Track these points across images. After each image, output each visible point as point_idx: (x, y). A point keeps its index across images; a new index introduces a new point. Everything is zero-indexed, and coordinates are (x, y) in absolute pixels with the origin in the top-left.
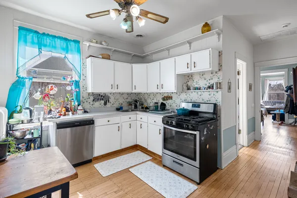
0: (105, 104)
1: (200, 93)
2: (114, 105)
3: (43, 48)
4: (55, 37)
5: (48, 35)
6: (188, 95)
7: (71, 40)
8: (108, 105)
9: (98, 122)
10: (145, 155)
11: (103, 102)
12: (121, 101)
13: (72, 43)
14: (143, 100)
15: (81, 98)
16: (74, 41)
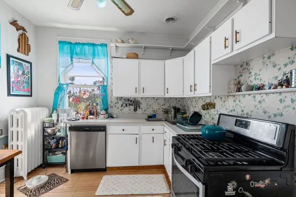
0: (135, 110)
1: (258, 98)
2: (146, 112)
3: (74, 56)
4: (84, 44)
5: (79, 43)
6: (237, 102)
7: (98, 45)
8: (139, 111)
9: (111, 130)
11: (132, 108)
12: (157, 108)
13: (100, 48)
14: (186, 108)
15: (109, 103)
16: (102, 45)
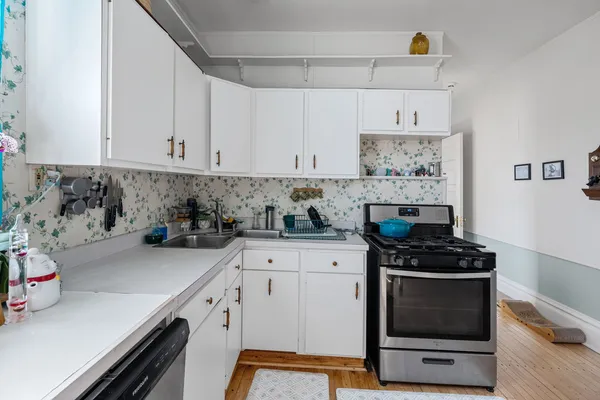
0: (109, 224)
1: (399, 183)
2: (135, 225)
10: (286, 374)
